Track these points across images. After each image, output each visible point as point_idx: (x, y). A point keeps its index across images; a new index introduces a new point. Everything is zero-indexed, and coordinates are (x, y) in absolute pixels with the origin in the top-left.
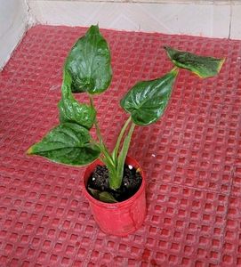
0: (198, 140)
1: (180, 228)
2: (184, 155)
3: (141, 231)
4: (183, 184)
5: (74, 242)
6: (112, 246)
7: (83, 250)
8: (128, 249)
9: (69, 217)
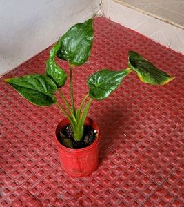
0: (162, 139)
1: (112, 190)
2: (145, 144)
3: (85, 179)
4: (133, 163)
5: (41, 164)
6: (61, 179)
7: (43, 172)
8: (70, 186)
9: (47, 148)
